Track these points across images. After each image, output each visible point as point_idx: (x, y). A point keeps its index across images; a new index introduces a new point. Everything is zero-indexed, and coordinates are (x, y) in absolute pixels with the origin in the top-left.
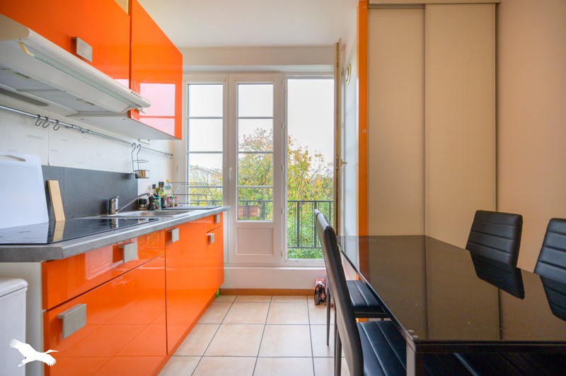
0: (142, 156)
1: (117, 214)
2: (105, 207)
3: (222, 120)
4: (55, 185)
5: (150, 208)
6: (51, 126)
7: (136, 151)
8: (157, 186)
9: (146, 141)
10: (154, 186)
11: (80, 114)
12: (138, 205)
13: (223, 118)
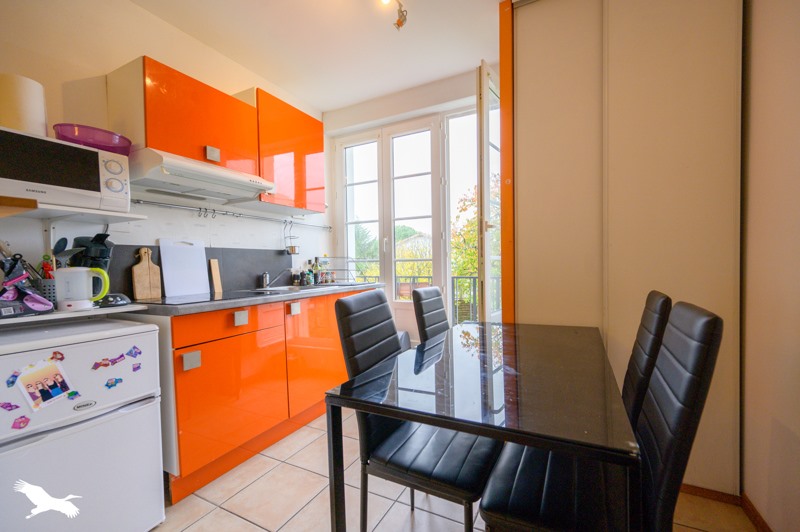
0: (295, 231)
1: (268, 288)
2: (259, 282)
3: (376, 184)
4: (215, 263)
5: (302, 284)
6: (210, 215)
7: (289, 227)
8: (313, 262)
9: (300, 217)
10: (310, 262)
11: (230, 202)
12: (292, 280)
13: (378, 181)
